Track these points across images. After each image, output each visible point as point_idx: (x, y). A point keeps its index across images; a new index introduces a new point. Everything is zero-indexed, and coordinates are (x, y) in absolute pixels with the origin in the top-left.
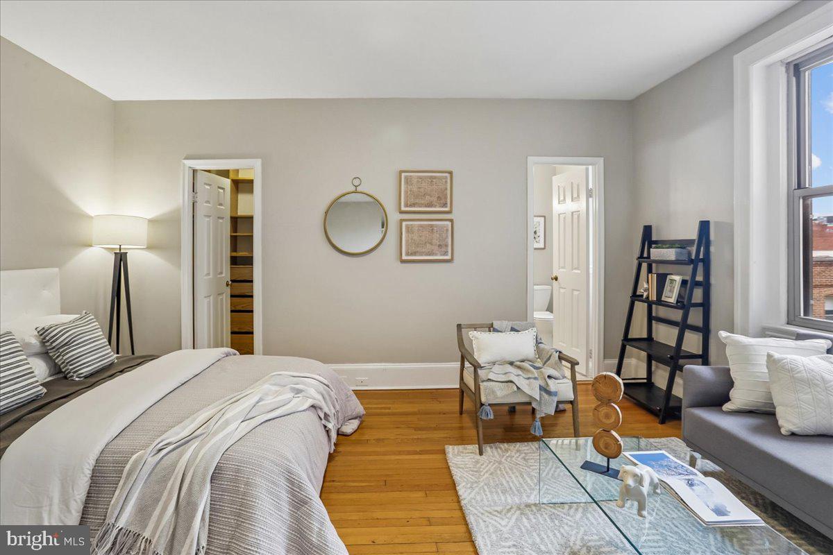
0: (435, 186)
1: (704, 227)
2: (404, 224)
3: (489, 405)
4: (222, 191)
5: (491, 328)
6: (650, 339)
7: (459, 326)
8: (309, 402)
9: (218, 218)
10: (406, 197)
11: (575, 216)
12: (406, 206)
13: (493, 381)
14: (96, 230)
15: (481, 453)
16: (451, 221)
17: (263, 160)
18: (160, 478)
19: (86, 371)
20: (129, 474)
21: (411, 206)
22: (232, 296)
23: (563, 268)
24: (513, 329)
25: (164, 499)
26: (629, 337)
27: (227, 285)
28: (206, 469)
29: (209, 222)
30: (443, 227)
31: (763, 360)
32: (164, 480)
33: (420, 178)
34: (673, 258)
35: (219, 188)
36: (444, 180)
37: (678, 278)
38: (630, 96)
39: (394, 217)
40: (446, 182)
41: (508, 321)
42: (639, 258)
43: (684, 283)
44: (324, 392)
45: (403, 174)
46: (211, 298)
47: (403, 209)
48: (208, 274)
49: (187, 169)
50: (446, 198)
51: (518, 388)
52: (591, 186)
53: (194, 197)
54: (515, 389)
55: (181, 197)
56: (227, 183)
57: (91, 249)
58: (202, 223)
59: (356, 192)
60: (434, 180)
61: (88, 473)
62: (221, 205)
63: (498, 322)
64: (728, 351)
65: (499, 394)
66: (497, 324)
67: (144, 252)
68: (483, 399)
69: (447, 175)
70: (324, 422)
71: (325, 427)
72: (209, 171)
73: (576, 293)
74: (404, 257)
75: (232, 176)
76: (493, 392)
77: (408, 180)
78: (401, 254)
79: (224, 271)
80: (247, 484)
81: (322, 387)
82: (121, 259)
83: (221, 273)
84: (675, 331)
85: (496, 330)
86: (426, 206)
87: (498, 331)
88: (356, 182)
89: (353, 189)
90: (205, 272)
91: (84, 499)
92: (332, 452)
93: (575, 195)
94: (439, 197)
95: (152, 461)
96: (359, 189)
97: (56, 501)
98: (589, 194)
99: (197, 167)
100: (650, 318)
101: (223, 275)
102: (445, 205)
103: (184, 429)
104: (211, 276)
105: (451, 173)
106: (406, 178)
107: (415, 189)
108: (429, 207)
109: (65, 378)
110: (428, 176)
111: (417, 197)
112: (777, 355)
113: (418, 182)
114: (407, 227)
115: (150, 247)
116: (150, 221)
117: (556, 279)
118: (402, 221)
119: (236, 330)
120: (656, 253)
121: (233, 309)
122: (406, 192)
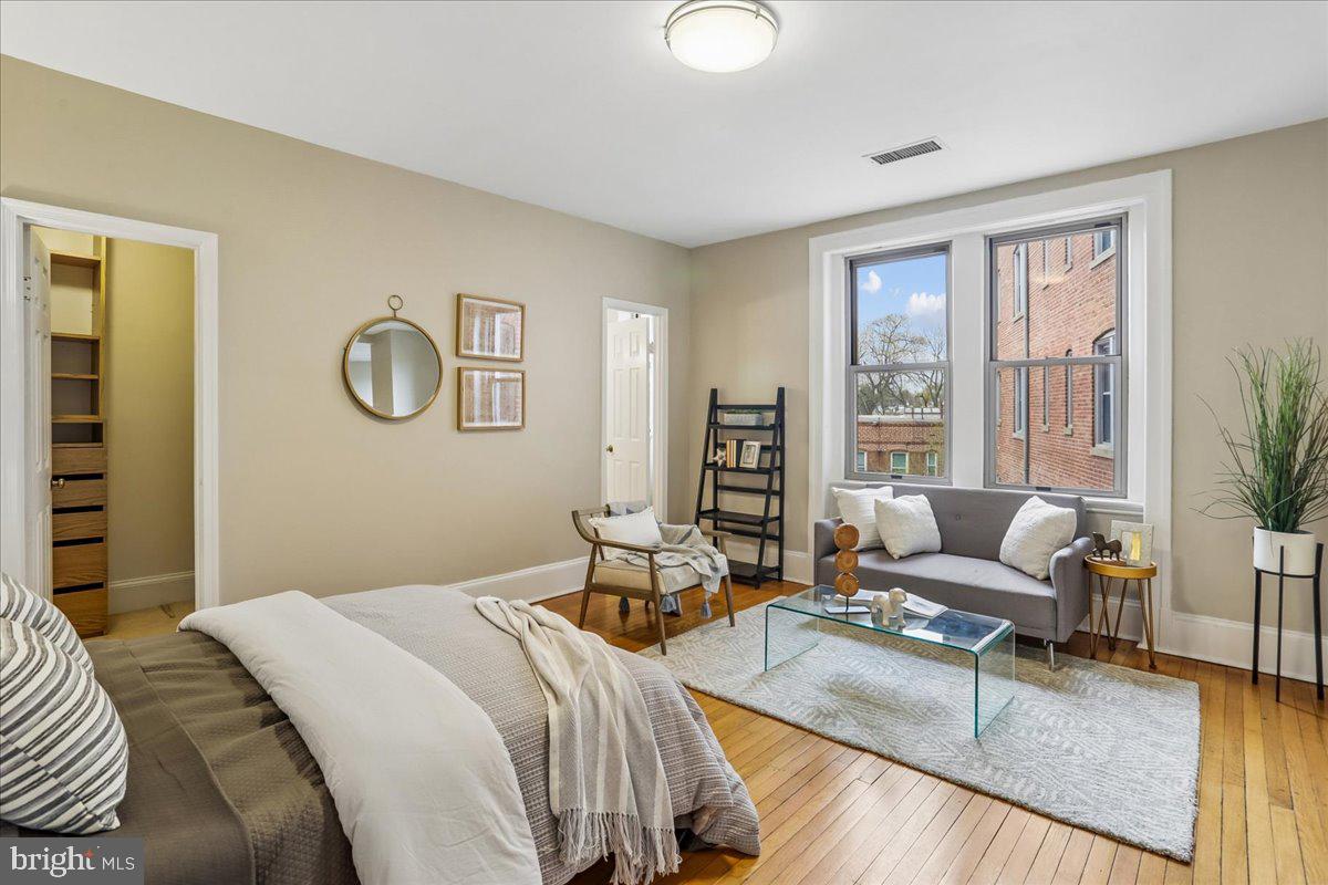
1: (781, 392)
3: (671, 594)
5: (606, 512)
6: (716, 510)
7: (575, 514)
11: (634, 376)
13: (668, 567)
15: (664, 653)
23: (620, 436)
24: (629, 511)
26: (702, 510)
30: (511, 381)
31: (871, 507)
34: (753, 423)
37: (757, 444)
38: (693, 244)
39: (449, 363)
40: (517, 319)
42: (709, 424)
43: (764, 449)
51: (694, 569)
52: (651, 340)
59: (395, 319)
64: (840, 504)
65: (679, 579)
66: (614, 507)
68: (663, 590)
73: (634, 465)
76: (674, 579)
84: (762, 500)
88: (395, 303)
89: (390, 313)
93: (634, 349)
96: (399, 314)
98: (650, 348)
100: (716, 487)
112: (883, 501)
117: (611, 450)
120: (727, 418)
122: (467, 327)
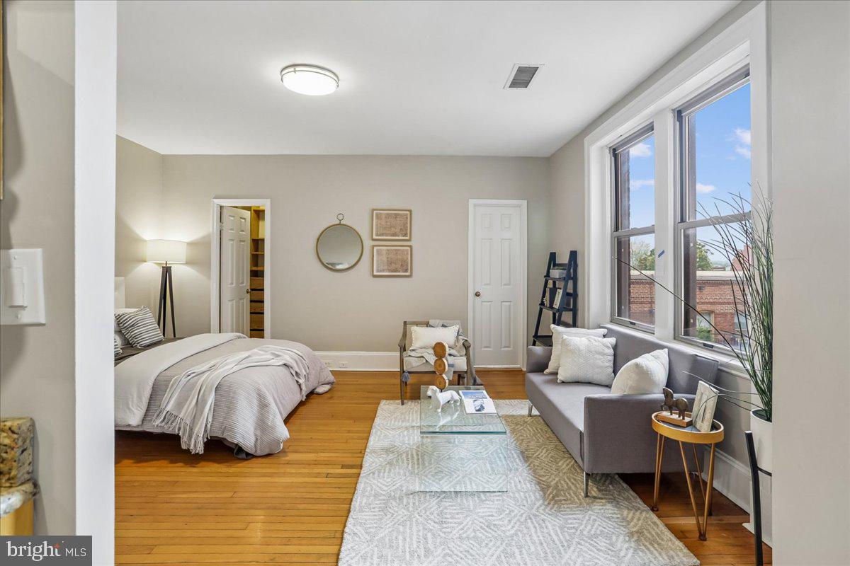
0: (398, 221)
1: (573, 254)
2: (375, 248)
3: (408, 372)
4: (243, 220)
5: (428, 324)
6: (550, 336)
7: (405, 323)
8: (283, 362)
9: (241, 241)
10: (377, 228)
12: (377, 235)
13: (412, 356)
14: (148, 250)
15: (403, 404)
16: (410, 246)
17: (271, 200)
18: (188, 389)
19: (144, 343)
20: (172, 385)
21: (380, 235)
22: (251, 301)
24: (443, 326)
25: (189, 400)
27: (248, 292)
28: (213, 385)
29: (232, 245)
30: (403, 251)
32: (191, 389)
33: (388, 214)
34: (558, 276)
35: (241, 218)
36: (405, 217)
37: (561, 291)
39: (368, 243)
40: (407, 218)
41: (441, 319)
42: (545, 276)
44: (297, 359)
45: (375, 212)
46: (234, 301)
47: (375, 237)
48: (232, 284)
49: (215, 205)
50: (407, 230)
51: (426, 361)
53: (221, 226)
54: (425, 361)
55: (211, 227)
56: (247, 214)
58: (228, 245)
59: (340, 224)
60: (398, 216)
61: (151, 384)
62: (243, 231)
63: (433, 321)
64: (554, 337)
65: (414, 364)
66: (431, 322)
67: (184, 267)
68: (405, 369)
69: (408, 212)
70: (296, 378)
71: (297, 382)
72: (236, 207)
74: (375, 273)
75: (253, 209)
76: (411, 364)
77: (378, 217)
78: (373, 271)
79: (245, 281)
80: (235, 393)
81: (296, 356)
82: (167, 271)
83: (242, 283)
85: (431, 326)
86: (391, 236)
87: (432, 327)
88: (340, 217)
89: (338, 222)
90: (230, 282)
91: (149, 397)
92: (303, 400)
94: (401, 229)
95: (184, 380)
96: (342, 222)
97: (135, 396)
99: (223, 204)
101: (244, 285)
102: (406, 235)
103: (203, 367)
104: (234, 285)
105: (410, 211)
106: (377, 215)
107: (383, 223)
108: (394, 236)
109: (132, 347)
110: (393, 213)
111: (385, 228)
113: (386, 217)
114: (378, 251)
115: (188, 263)
116: (190, 244)
118: (374, 246)
119: (256, 328)
120: (553, 273)
121: (253, 311)
122: (377, 225)
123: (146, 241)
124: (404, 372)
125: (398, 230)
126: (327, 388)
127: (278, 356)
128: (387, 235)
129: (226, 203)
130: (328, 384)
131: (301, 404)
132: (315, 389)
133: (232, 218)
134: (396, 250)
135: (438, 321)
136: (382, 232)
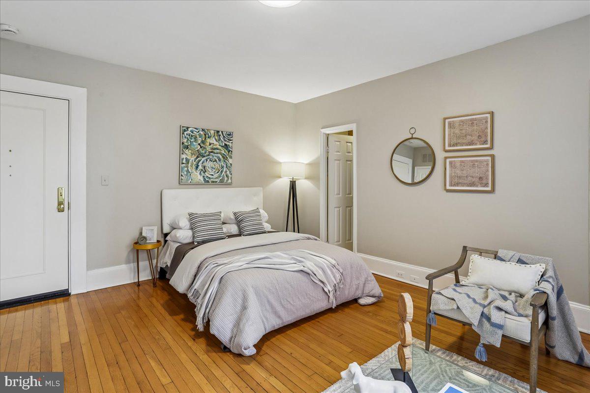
0: (475, 127)
2: (448, 161)
3: (435, 313)
4: (350, 144)
5: (496, 255)
7: (465, 248)
9: (347, 160)
10: (450, 139)
12: (450, 145)
13: (443, 295)
16: (492, 156)
17: (357, 124)
21: (454, 145)
24: (520, 261)
28: (217, 277)
29: (339, 164)
32: (210, 276)
33: (462, 121)
35: (347, 142)
36: (484, 121)
39: (440, 155)
40: (486, 122)
41: (518, 252)
45: (447, 121)
46: (341, 208)
47: (447, 148)
49: (322, 134)
50: (486, 136)
51: (458, 308)
53: (327, 149)
54: (455, 307)
55: (320, 151)
57: (281, 179)
59: (412, 138)
60: (475, 122)
62: (349, 152)
63: (505, 251)
66: (501, 253)
67: (306, 181)
68: (432, 307)
69: (488, 115)
72: (338, 133)
74: (448, 188)
76: (439, 304)
77: (451, 125)
78: (445, 185)
83: (349, 194)
85: (500, 259)
86: (467, 145)
88: (412, 131)
89: (410, 136)
90: (336, 193)
92: (333, 307)
94: (479, 136)
95: (209, 267)
96: (414, 136)
101: (351, 195)
102: (486, 142)
104: (341, 195)
106: (450, 124)
107: (457, 131)
108: (470, 145)
110: (469, 119)
111: (459, 137)
113: (460, 125)
114: (451, 163)
115: (307, 178)
118: (446, 158)
122: (449, 135)
123: (281, 163)
124: (430, 312)
125: (475, 138)
126: (371, 300)
127: (300, 262)
128: (462, 144)
129: (328, 131)
130: (373, 296)
131: (330, 311)
132: (359, 298)
133: (339, 143)
134: (472, 161)
135: (511, 253)
136: (455, 141)
